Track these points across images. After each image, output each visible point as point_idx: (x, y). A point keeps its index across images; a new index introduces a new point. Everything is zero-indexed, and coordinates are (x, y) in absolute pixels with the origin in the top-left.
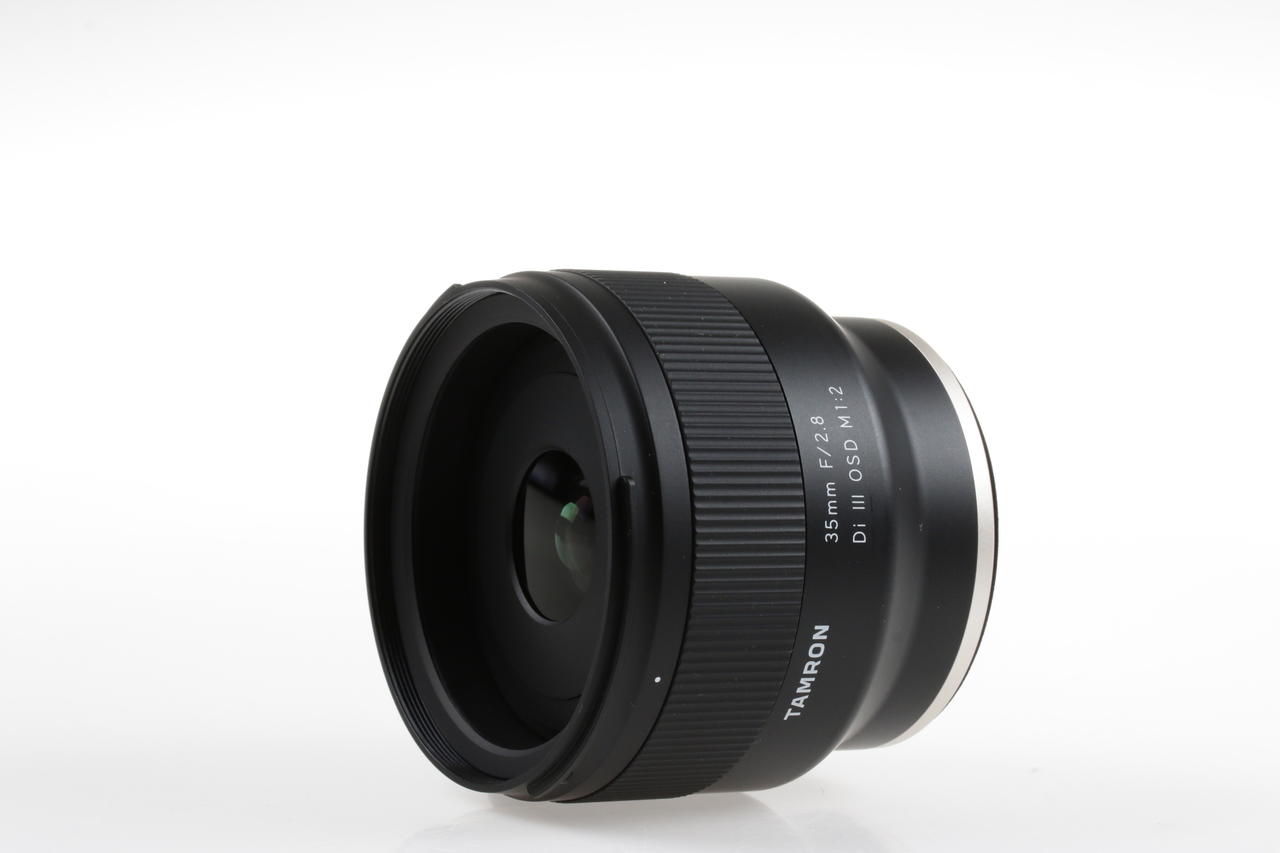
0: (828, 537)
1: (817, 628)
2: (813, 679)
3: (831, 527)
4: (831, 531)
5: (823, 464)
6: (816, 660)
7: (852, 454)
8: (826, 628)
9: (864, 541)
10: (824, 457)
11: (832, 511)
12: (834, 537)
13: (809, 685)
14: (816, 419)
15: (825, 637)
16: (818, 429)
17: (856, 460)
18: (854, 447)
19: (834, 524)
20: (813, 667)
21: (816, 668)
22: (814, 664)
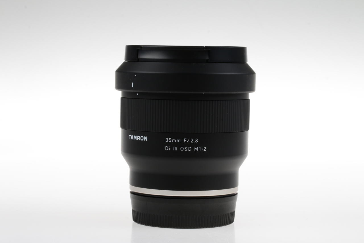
0: (167, 139)
1: (147, 137)
2: (136, 139)
3: (169, 140)
5: (185, 140)
7: (188, 148)
8: (147, 140)
9: (166, 150)
10: (187, 140)
11: (173, 140)
12: (167, 141)
14: (197, 140)
15: (145, 140)
16: (194, 140)
17: (186, 150)
18: (189, 150)
19: (170, 141)
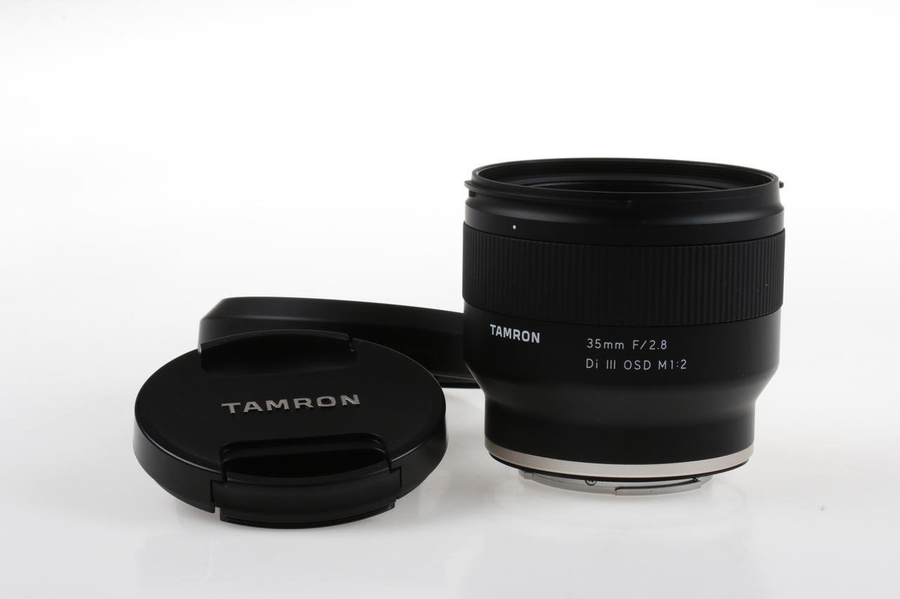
0: (590, 341)
1: (538, 334)
2: (510, 337)
3: (597, 343)
4: (594, 343)
5: (636, 343)
6: (521, 337)
7: (642, 364)
8: (538, 341)
9: (587, 367)
10: (640, 344)
11: (606, 345)
12: (590, 345)
13: (507, 335)
14: (665, 344)
15: (533, 341)
16: (658, 344)
17: (638, 367)
18: (646, 367)
19: (598, 345)
20: (516, 335)
21: (516, 338)
22: (518, 336)
